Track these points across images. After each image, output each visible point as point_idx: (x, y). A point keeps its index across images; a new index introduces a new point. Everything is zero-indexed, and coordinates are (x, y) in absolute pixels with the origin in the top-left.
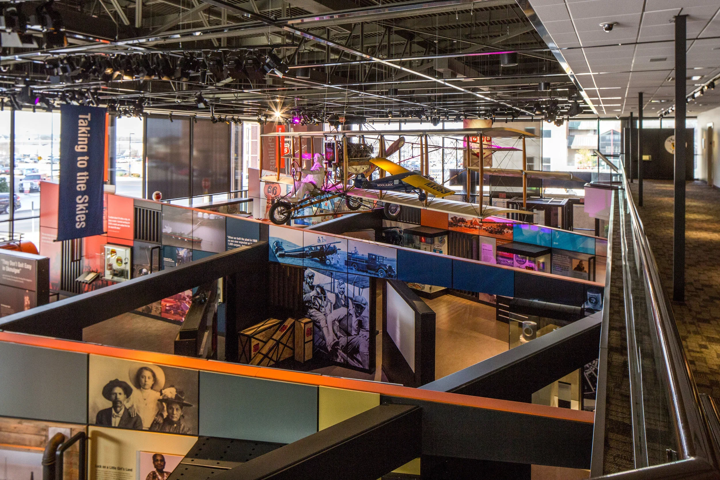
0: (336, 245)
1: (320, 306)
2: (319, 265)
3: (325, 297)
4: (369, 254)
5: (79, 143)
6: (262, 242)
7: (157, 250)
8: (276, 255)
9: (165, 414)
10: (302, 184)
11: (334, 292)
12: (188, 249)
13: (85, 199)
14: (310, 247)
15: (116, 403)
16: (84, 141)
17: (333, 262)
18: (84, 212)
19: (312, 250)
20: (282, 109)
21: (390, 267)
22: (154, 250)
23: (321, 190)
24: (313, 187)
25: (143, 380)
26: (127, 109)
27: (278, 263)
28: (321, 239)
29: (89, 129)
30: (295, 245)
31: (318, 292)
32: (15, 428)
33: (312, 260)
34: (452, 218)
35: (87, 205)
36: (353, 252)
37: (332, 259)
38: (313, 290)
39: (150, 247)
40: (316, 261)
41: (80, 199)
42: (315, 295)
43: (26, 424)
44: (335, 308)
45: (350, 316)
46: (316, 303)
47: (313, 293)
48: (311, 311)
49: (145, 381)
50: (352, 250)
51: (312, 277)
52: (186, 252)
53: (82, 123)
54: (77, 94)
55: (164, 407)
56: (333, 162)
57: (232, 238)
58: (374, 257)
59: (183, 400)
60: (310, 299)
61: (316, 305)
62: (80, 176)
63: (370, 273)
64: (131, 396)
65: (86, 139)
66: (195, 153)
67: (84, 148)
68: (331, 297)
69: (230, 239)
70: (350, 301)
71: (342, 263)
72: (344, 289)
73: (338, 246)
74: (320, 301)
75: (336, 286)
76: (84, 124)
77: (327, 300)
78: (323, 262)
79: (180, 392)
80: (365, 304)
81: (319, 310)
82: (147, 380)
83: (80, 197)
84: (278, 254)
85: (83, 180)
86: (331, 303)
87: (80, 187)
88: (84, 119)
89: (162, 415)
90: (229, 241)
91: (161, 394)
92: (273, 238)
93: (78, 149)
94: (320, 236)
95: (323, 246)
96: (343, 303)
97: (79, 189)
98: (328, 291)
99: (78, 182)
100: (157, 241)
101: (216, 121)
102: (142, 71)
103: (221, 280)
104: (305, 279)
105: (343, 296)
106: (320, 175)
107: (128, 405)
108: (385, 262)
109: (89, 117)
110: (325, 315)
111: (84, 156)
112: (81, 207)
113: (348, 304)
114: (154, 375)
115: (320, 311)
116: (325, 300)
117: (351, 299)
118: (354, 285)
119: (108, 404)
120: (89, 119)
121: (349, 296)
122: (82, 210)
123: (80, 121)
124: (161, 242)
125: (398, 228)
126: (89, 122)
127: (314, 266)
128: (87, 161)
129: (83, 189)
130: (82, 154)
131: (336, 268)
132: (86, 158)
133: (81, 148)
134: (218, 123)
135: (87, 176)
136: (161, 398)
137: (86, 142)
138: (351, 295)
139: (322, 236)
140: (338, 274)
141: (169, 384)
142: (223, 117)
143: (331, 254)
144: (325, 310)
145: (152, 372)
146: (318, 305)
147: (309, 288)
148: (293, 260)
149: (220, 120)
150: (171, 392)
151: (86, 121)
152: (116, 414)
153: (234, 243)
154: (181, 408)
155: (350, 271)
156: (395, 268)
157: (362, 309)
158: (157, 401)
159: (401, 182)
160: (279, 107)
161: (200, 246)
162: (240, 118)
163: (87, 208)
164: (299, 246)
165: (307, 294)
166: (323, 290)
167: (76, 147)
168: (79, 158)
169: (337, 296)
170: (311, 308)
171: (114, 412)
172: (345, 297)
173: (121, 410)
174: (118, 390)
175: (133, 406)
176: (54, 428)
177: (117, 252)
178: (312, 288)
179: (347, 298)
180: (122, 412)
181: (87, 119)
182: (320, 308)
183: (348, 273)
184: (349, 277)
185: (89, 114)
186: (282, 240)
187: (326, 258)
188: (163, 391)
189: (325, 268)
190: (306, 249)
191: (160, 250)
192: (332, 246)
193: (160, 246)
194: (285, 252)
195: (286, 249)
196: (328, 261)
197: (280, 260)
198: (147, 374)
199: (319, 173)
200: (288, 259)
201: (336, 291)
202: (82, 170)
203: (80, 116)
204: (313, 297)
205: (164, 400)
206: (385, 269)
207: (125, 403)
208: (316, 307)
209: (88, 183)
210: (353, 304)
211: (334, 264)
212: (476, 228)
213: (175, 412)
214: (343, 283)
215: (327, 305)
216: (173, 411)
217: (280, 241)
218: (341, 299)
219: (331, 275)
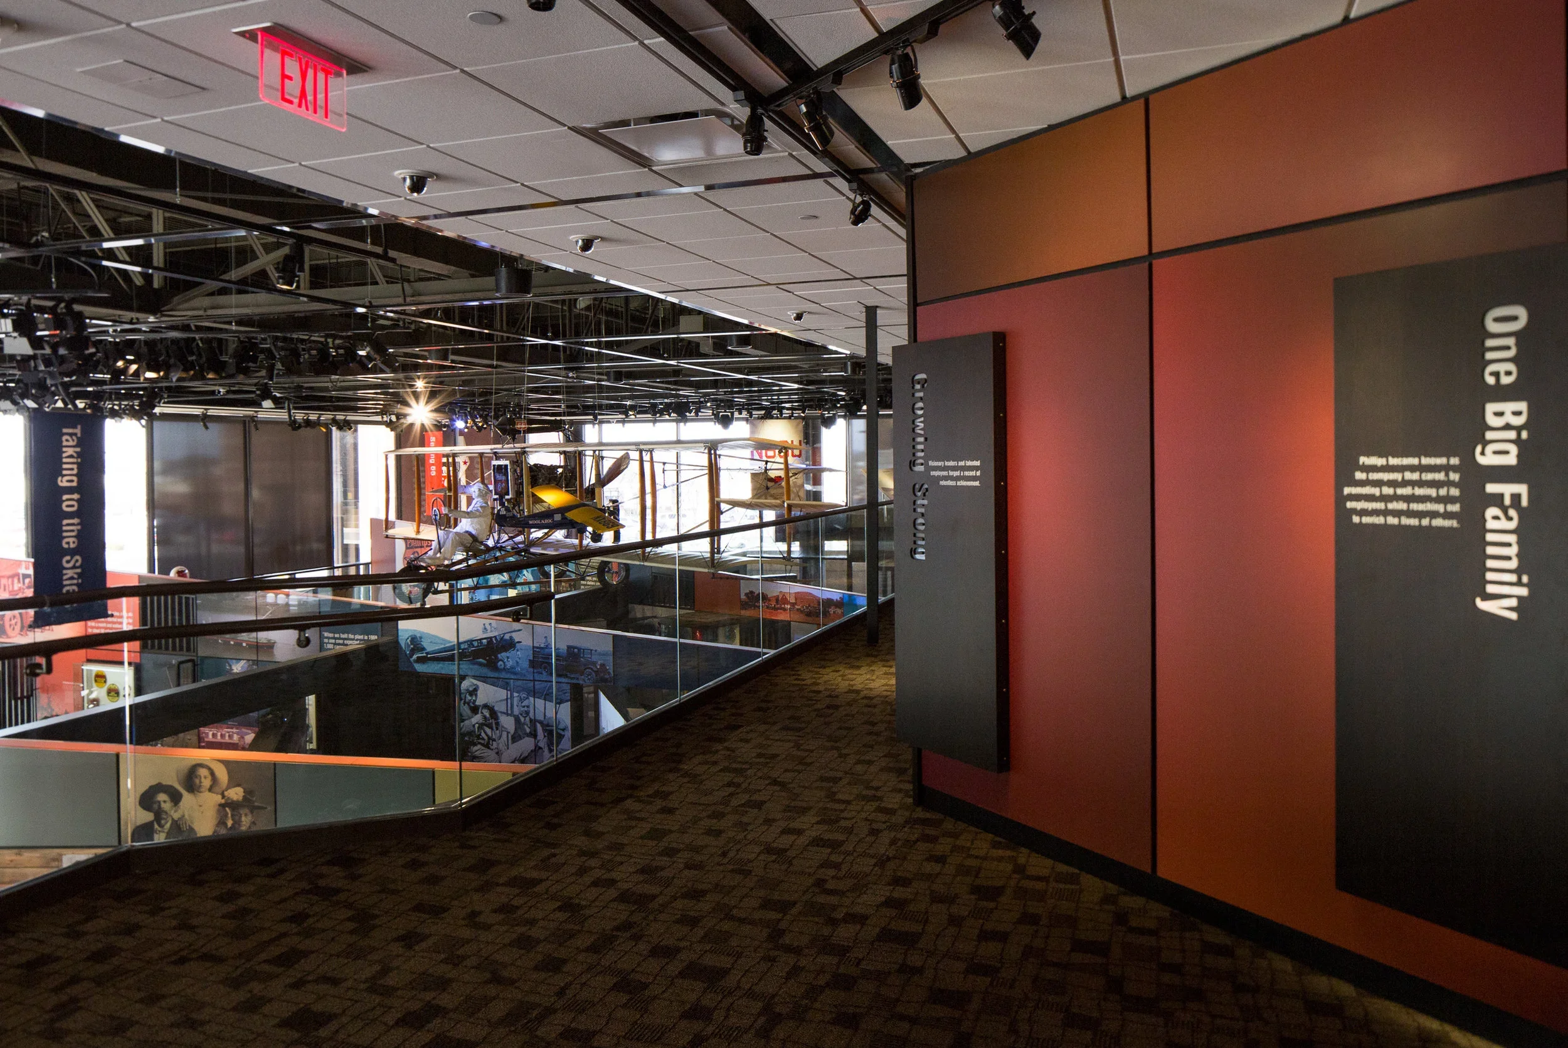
0: (514, 635)
1: (489, 738)
2: (485, 671)
3: (497, 724)
4: (569, 647)
5: (65, 472)
6: (386, 639)
7: (190, 665)
8: (412, 659)
9: (230, 823)
10: (451, 535)
11: (511, 715)
12: (248, 660)
13: (77, 561)
14: (470, 642)
15: (159, 815)
16: (72, 469)
17: (510, 664)
18: (75, 581)
19: (474, 646)
20: (427, 402)
21: (603, 665)
22: (182, 666)
23: (486, 546)
24: (471, 539)
25: (197, 781)
26: (116, 407)
27: (418, 675)
28: (488, 627)
29: (78, 449)
30: (444, 640)
31: (485, 717)
32: (11, 861)
33: (474, 664)
34: (746, 594)
35: (79, 570)
36: (542, 646)
37: (508, 659)
38: (476, 713)
39: (174, 662)
40: (481, 664)
41: (68, 562)
42: (481, 721)
43: (27, 855)
44: (513, 742)
45: (540, 751)
46: (483, 734)
47: (477, 719)
48: (476, 748)
49: (201, 782)
50: (540, 642)
51: (474, 692)
52: (246, 666)
53: (67, 440)
54: (35, 388)
55: (227, 813)
56: (507, 497)
57: (331, 635)
58: (576, 650)
59: (254, 802)
60: (472, 728)
61: (483, 739)
62: (68, 525)
63: (572, 678)
64: (181, 804)
65: (75, 466)
66: (255, 493)
67: (72, 481)
68: (507, 722)
69: (328, 638)
70: (538, 725)
71: (526, 664)
72: (528, 707)
73: (517, 637)
74: (488, 731)
75: (515, 703)
76: (71, 443)
77: (500, 728)
78: (492, 665)
79: (248, 793)
80: (563, 730)
81: (487, 746)
82: (203, 780)
83: (68, 558)
84: (415, 657)
85: (73, 531)
86: (508, 733)
87: (68, 543)
88: (71, 435)
89: (225, 824)
90: (326, 640)
91: (223, 797)
92: (406, 630)
93: (63, 482)
94: (487, 622)
95: (491, 638)
96: (528, 730)
97: (66, 546)
98: (501, 712)
99: (65, 534)
100: (188, 649)
101: (300, 427)
102: (175, 365)
103: (311, 700)
104: (463, 696)
105: (528, 719)
106: (482, 519)
107: (176, 816)
108: (594, 658)
109: (78, 431)
110: (497, 753)
111: (72, 493)
112: (70, 573)
113: (535, 730)
114: (212, 774)
115: (489, 748)
116: (497, 729)
117: (541, 722)
118: (545, 700)
119: (148, 817)
120: (79, 435)
121: (537, 718)
122: (72, 578)
123: (64, 438)
124: (195, 650)
125: (655, 617)
126: (78, 438)
127: (477, 674)
128: (78, 501)
129: (72, 546)
130: (70, 490)
131: (515, 674)
132: (76, 496)
133: (68, 481)
134: (303, 429)
135: (78, 524)
136: (223, 801)
137: (75, 472)
138: (540, 717)
139: (491, 621)
140: (519, 683)
141: (233, 782)
142: (313, 417)
143: (506, 651)
144: (498, 744)
145: (209, 769)
146: (486, 738)
147: (469, 712)
148: (441, 665)
149: (308, 423)
150: (236, 794)
151: (74, 438)
152: (159, 829)
153: (335, 644)
154: (252, 812)
155: (537, 677)
156: (610, 667)
157: (560, 737)
158: (217, 807)
159: (564, 518)
160: (423, 400)
161: (272, 654)
162: (349, 418)
163: (80, 575)
164: (450, 642)
165: (467, 722)
166: (494, 713)
167: (60, 479)
168: (65, 497)
169: (517, 720)
170: (475, 745)
171: (156, 826)
172: (531, 720)
173: (166, 823)
174: (162, 797)
175: (183, 816)
176: (70, 856)
177: (108, 677)
178: (475, 710)
179: (533, 722)
180: (168, 825)
181: (75, 434)
182: (488, 743)
183: (534, 680)
184: (537, 687)
185: (79, 427)
186: (420, 632)
187: (496, 657)
188: (226, 793)
189: (496, 675)
190: (462, 646)
191: (195, 665)
192: (507, 637)
193: (195, 658)
194: (427, 653)
195: (430, 648)
196: (500, 663)
197: (420, 668)
198: (203, 772)
199: (480, 516)
200: (433, 666)
201: (516, 711)
202: (70, 515)
203: (65, 430)
204: (477, 725)
205: (228, 805)
206: (595, 669)
207: (172, 813)
208: (482, 742)
209: (79, 536)
210: (544, 730)
211: (512, 668)
212: (785, 610)
213: (243, 819)
214: (527, 698)
215: (500, 737)
216: (241, 817)
217: (418, 635)
218: (524, 724)
219: (506, 686)
